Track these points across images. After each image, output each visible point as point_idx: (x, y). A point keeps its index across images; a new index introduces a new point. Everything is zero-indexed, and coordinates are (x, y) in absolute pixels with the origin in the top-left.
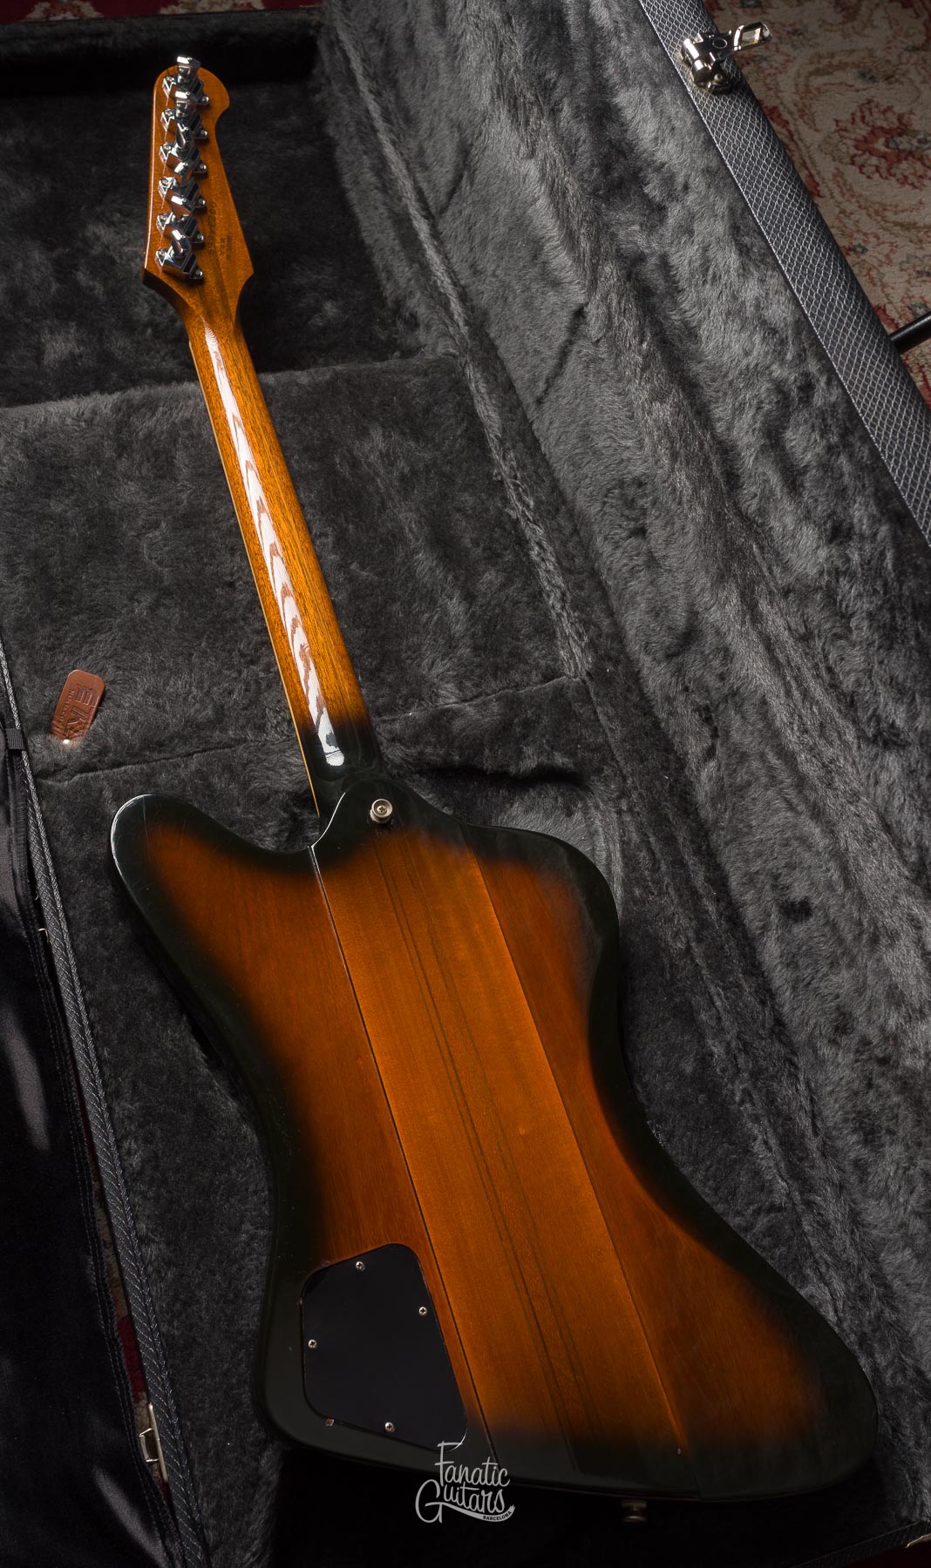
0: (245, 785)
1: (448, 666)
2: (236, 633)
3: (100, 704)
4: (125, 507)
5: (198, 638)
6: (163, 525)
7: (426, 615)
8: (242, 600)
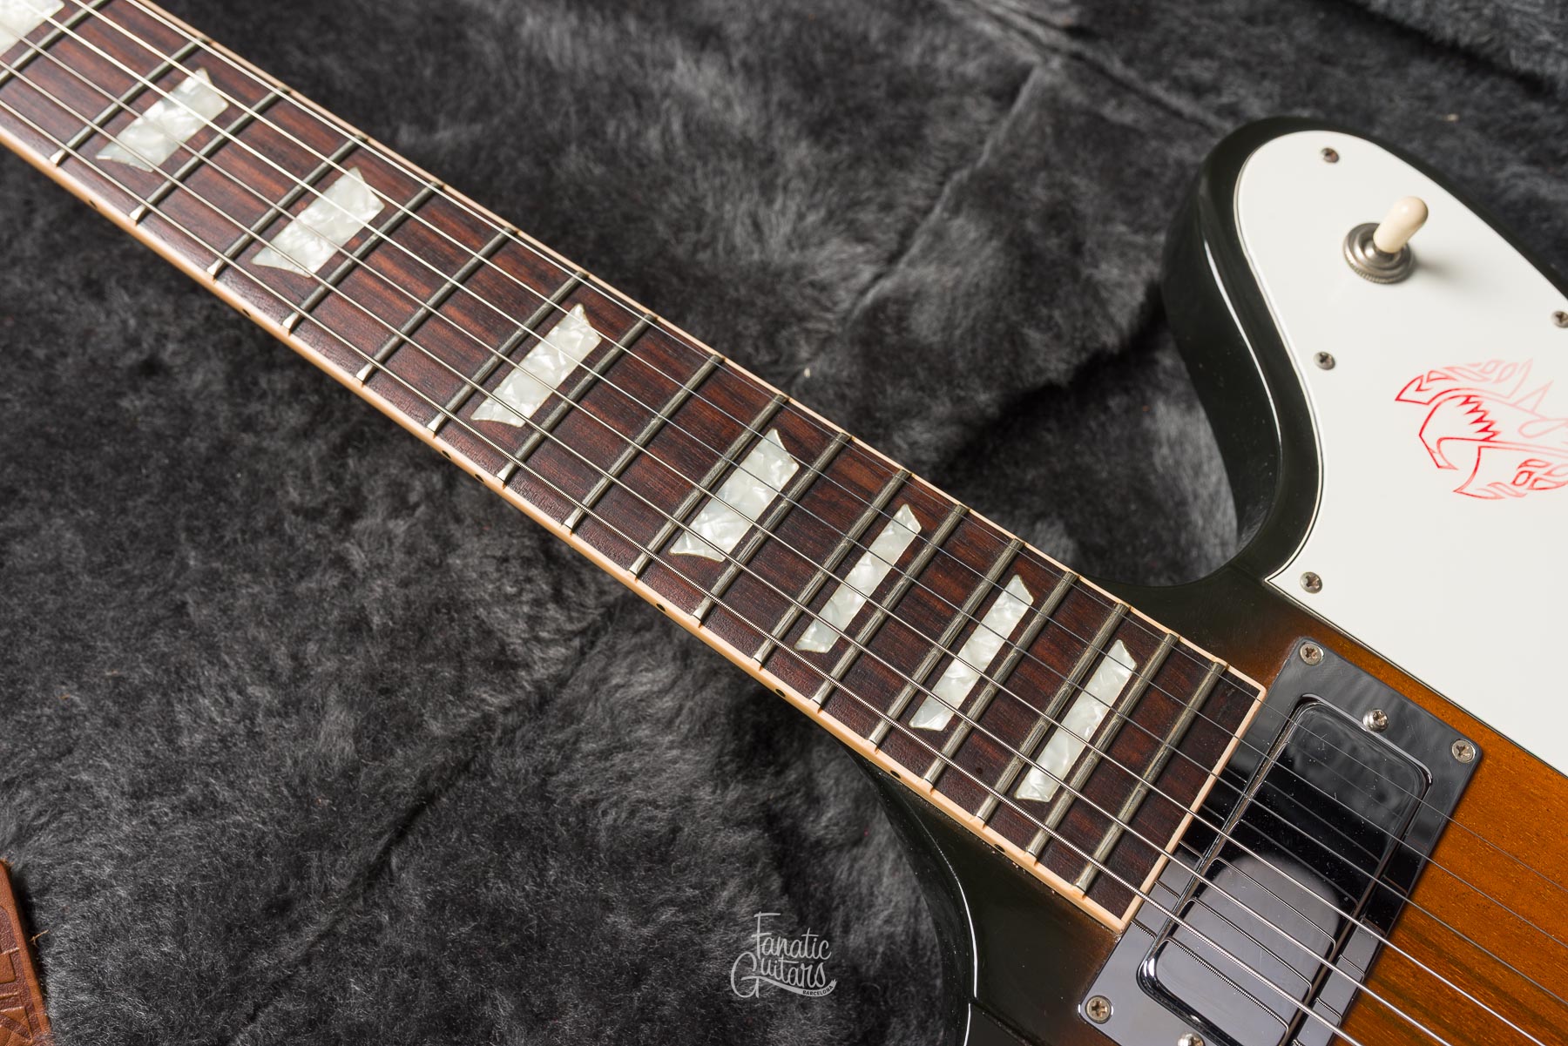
0: (583, 844)
1: (793, 207)
2: (254, 474)
5: (166, 553)
7: (653, 133)
8: (206, 385)
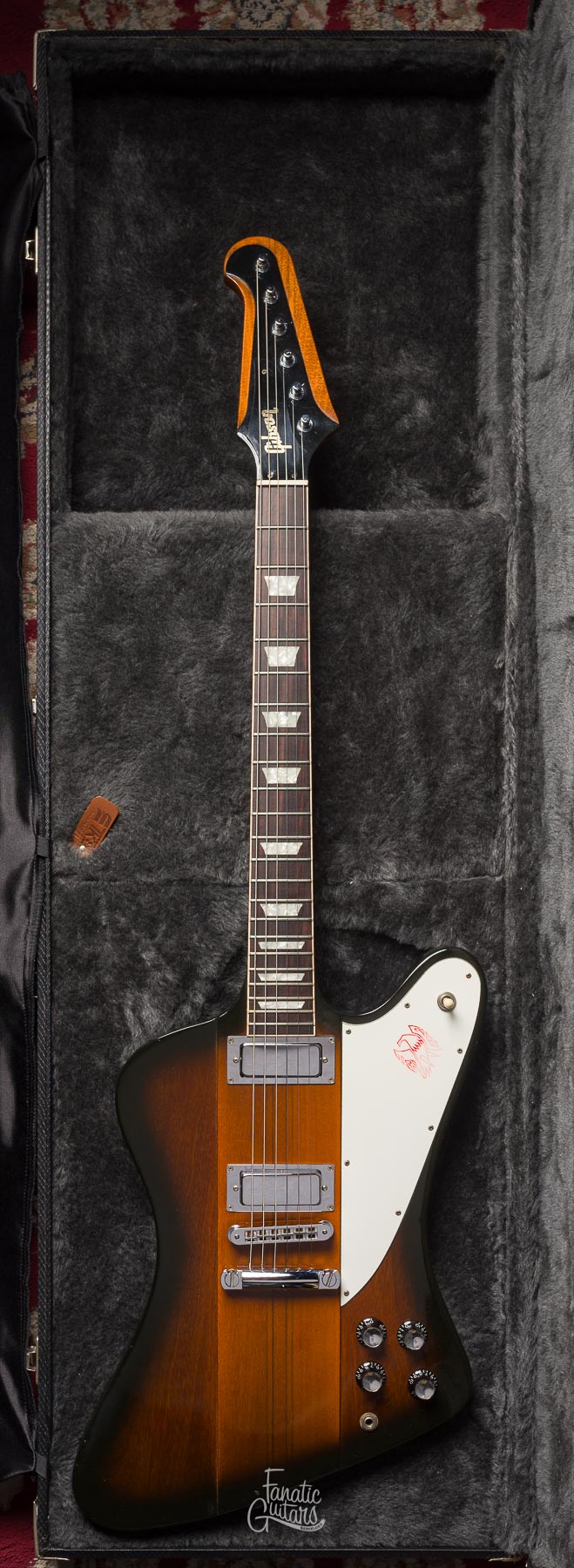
3: (112, 827)
4: (171, 644)
6: (198, 666)
